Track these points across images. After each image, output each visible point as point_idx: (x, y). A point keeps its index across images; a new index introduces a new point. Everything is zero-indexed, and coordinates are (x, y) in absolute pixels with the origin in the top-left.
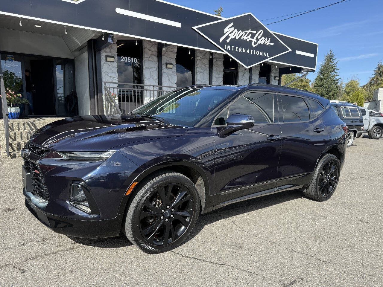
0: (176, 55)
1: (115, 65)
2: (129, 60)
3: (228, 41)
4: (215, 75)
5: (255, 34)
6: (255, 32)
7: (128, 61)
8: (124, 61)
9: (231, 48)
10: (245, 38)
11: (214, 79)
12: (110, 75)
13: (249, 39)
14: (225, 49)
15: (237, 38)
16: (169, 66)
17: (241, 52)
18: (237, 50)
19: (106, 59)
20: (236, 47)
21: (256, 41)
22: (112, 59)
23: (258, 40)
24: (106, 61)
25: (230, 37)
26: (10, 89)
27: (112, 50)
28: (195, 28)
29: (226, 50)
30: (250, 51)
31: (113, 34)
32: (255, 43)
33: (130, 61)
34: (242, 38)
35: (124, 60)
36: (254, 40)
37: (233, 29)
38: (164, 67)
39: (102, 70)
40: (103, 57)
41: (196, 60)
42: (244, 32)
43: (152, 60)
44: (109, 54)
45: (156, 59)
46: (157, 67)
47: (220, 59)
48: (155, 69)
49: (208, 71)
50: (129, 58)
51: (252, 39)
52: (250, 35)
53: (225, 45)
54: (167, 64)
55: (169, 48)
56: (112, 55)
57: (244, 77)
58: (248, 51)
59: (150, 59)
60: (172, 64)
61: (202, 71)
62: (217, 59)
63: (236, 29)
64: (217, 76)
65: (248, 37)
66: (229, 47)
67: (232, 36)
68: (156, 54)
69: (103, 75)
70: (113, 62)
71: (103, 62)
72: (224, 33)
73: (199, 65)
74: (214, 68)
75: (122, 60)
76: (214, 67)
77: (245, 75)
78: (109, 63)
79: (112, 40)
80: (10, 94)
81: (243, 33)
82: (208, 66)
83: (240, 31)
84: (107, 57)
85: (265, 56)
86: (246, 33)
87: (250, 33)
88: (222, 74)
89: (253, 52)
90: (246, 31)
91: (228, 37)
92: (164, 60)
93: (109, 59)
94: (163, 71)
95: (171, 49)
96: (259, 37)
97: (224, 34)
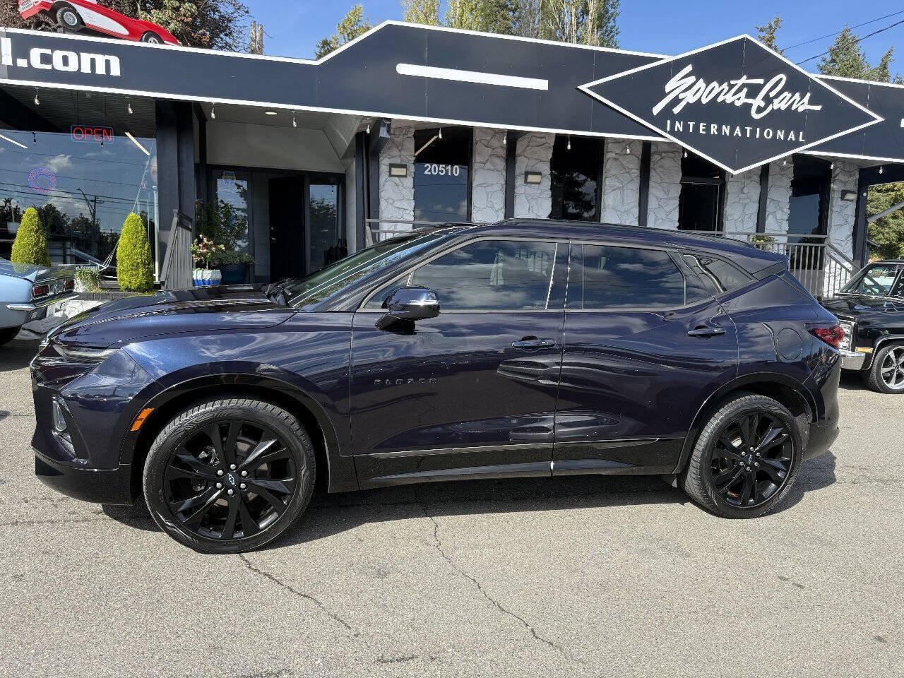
0: (552, 151)
1: (409, 182)
2: (442, 172)
3: (676, 110)
4: (654, 192)
5: (760, 87)
6: (761, 81)
7: (440, 173)
8: (430, 173)
9: (686, 127)
10: (729, 99)
11: (652, 203)
12: (398, 204)
13: (741, 99)
14: (668, 129)
15: (704, 101)
16: (531, 178)
17: (716, 133)
18: (703, 130)
19: (390, 171)
20: (701, 124)
21: (762, 104)
22: (402, 171)
23: (769, 101)
24: (391, 175)
25: (683, 99)
26: (205, 235)
27: (402, 152)
28: (584, 87)
29: (672, 132)
30: (744, 132)
31: (389, 120)
32: (759, 110)
33: (444, 173)
34: (719, 100)
35: (430, 171)
36: (758, 102)
37: (693, 79)
38: (519, 182)
39: (382, 195)
40: (384, 168)
41: (605, 160)
42: (726, 84)
43: (493, 168)
44: (398, 161)
45: (501, 164)
46: (504, 183)
47: (670, 154)
48: (500, 186)
49: (636, 186)
50: (441, 166)
51: (749, 101)
52: (745, 90)
53: (669, 122)
54: (527, 174)
55: (534, 138)
56: (403, 163)
57: (742, 195)
58: (738, 131)
59: (488, 165)
60: (539, 173)
61: (618, 185)
62: (664, 155)
63: (701, 80)
64: (661, 194)
65: (737, 96)
66: (679, 126)
68: (503, 153)
69: (383, 204)
70: (405, 176)
71: (384, 177)
72: (667, 91)
73: (613, 172)
74: (654, 177)
75: (426, 172)
76: (652, 173)
77: (746, 190)
78: (396, 179)
79: (388, 131)
80: (205, 246)
82: (636, 173)
83: (715, 84)
84: (392, 166)
85: (791, 139)
86: (731, 87)
87: (744, 85)
88: (676, 191)
89: (753, 132)
90: (732, 82)
91: (676, 101)
92: (521, 165)
93: (395, 171)
94: (516, 191)
95: (538, 140)
96: (772, 94)
97: (666, 95)
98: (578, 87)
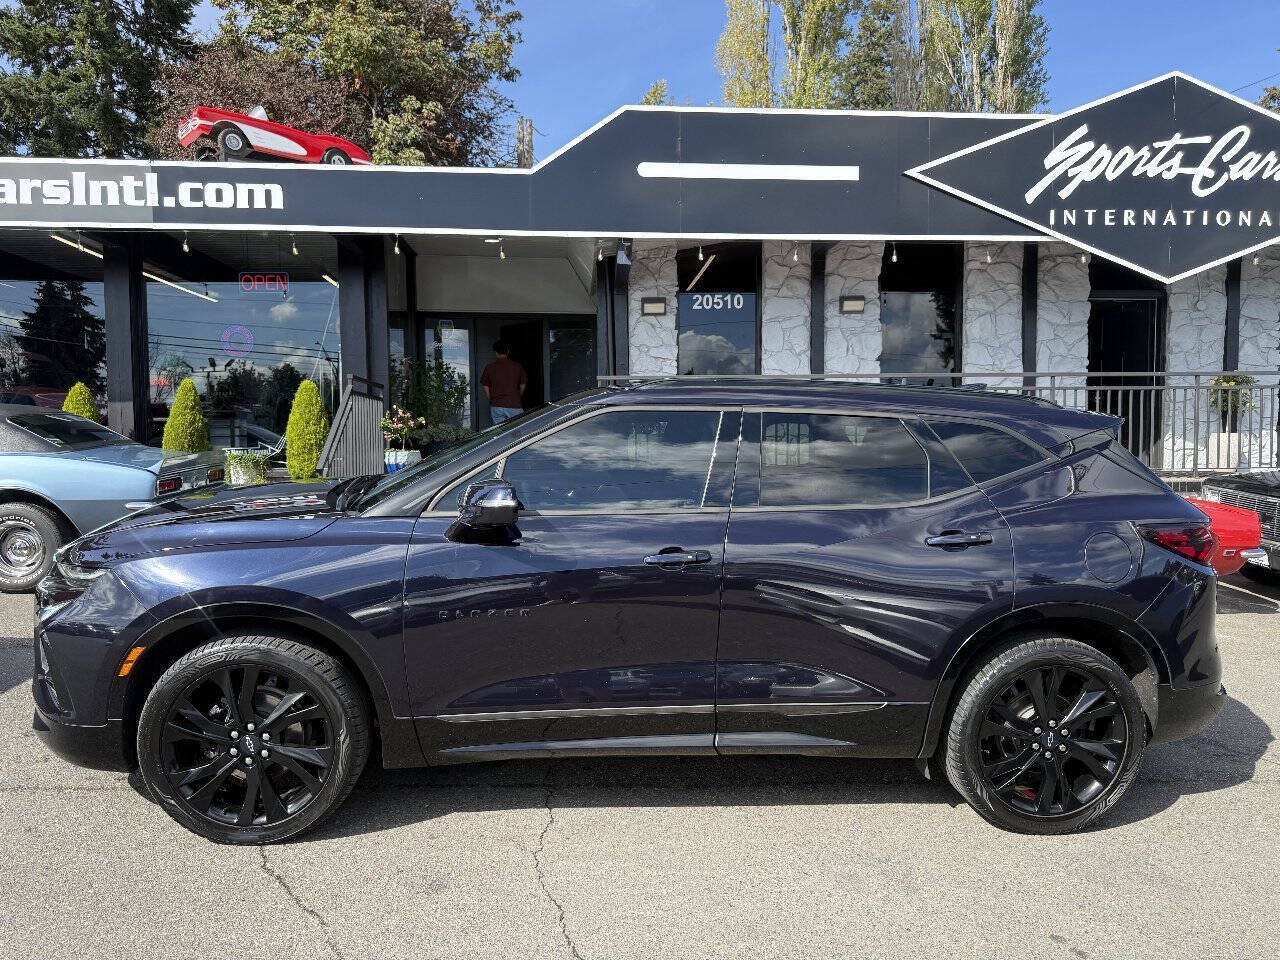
0: (880, 265)
1: (670, 321)
2: (718, 304)
3: (1064, 194)
4: (1045, 314)
6: (1206, 139)
7: (715, 306)
8: (701, 307)
9: (1082, 218)
10: (1152, 170)
11: (1043, 332)
12: (653, 352)
13: (1175, 168)
14: (1052, 222)
15: (1111, 176)
16: (849, 305)
17: (1133, 223)
18: (1111, 220)
19: (643, 309)
20: (1107, 212)
21: (1211, 174)
22: (658, 308)
23: (1220, 166)
24: (644, 314)
25: (1074, 176)
26: (401, 406)
27: (660, 282)
28: (914, 172)
29: (1059, 226)
30: (1181, 218)
32: (1206, 183)
33: (720, 306)
34: (1135, 173)
35: (701, 304)
36: (1204, 170)
37: (1089, 146)
38: (831, 311)
39: (632, 340)
40: (634, 305)
41: (965, 273)
42: (1146, 148)
43: (790, 294)
44: (653, 294)
45: (804, 289)
46: (808, 314)
47: (1070, 259)
48: (801, 320)
49: (1016, 307)
50: (717, 296)
51: (1188, 171)
52: (1180, 155)
53: (1052, 212)
54: (843, 299)
55: (851, 248)
56: (661, 296)
57: (1195, 315)
58: (1170, 218)
59: (784, 291)
60: (861, 298)
61: (986, 308)
62: (1059, 260)
63: (1104, 146)
64: (1057, 319)
65: (1167, 164)
66: (1070, 217)
67: (1086, 173)
68: (806, 272)
69: (633, 352)
70: (664, 314)
71: (634, 316)
72: (1047, 167)
73: (978, 289)
74: (1043, 292)
75: (696, 307)
76: (1042, 289)
77: (1201, 306)
78: (652, 319)
80: (401, 419)
81: (1140, 154)
82: (1015, 290)
83: (1127, 149)
84: (645, 301)
85: (1265, 224)
86: (1155, 152)
87: (1178, 148)
88: (1083, 313)
89: (1197, 218)
90: (1157, 145)
91: (1064, 180)
92: (833, 288)
93: (650, 308)
94: (827, 324)
95: (859, 250)
96: (1226, 158)
97: (1047, 172)
98: (906, 172)
